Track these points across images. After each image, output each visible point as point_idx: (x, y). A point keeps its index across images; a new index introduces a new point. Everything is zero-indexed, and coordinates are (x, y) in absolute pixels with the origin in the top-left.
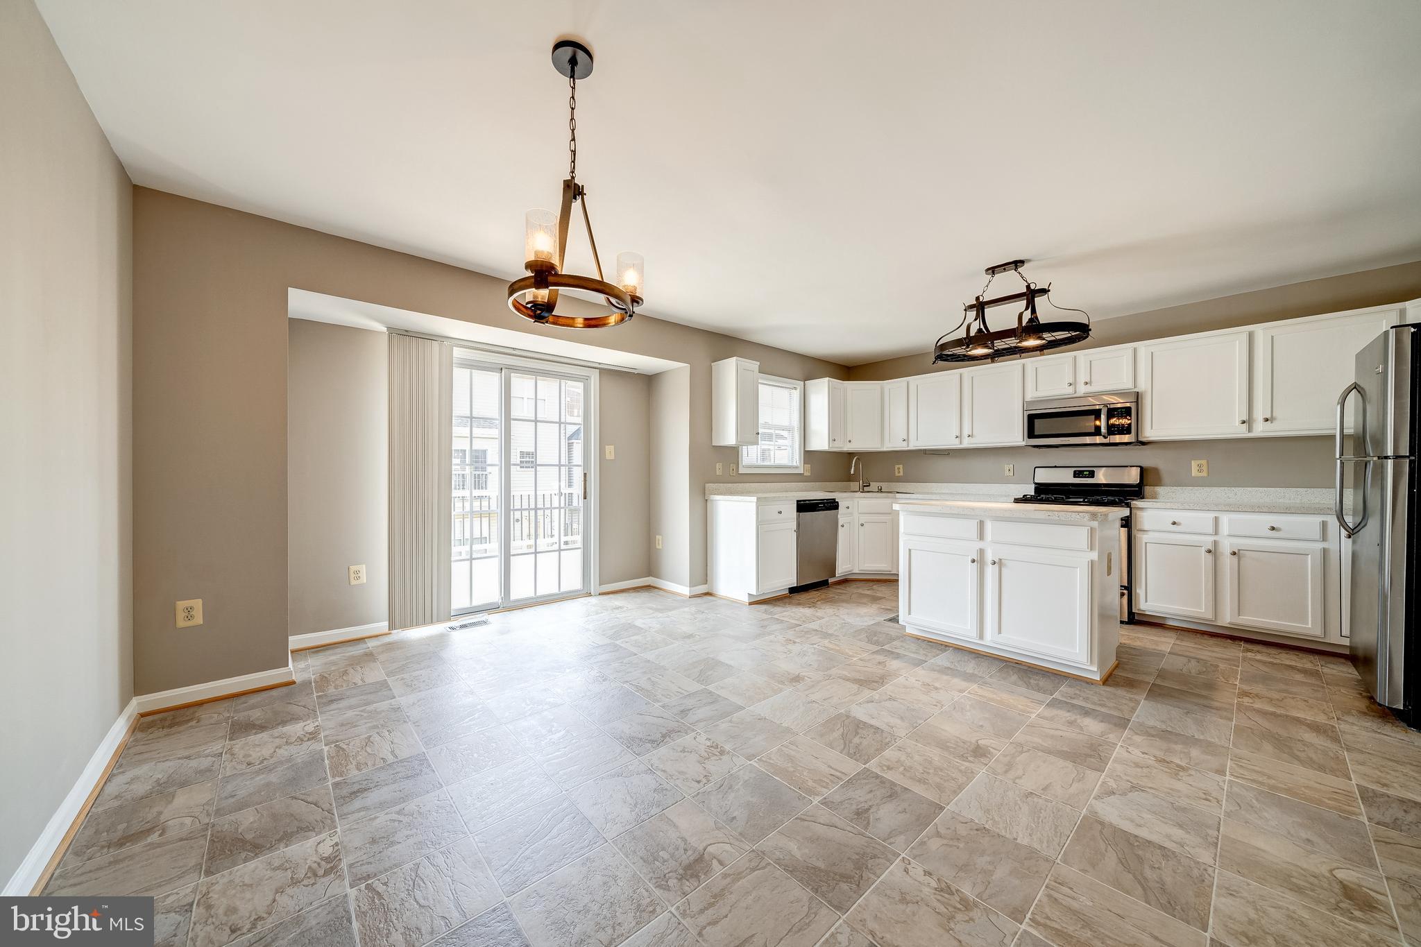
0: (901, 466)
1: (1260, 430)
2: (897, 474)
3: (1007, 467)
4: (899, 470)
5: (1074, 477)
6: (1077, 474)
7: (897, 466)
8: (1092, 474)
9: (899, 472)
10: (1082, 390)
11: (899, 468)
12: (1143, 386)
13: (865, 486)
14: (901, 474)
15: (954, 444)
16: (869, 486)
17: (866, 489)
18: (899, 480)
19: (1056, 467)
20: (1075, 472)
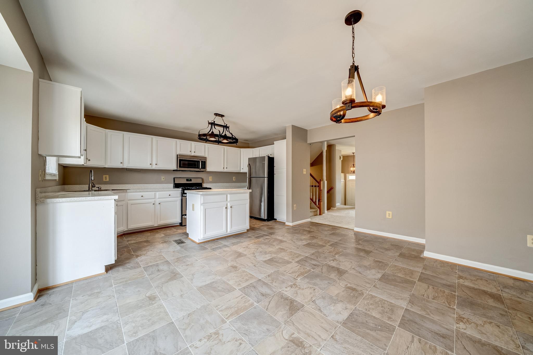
0: (108, 176)
1: (225, 170)
2: (104, 180)
3: (163, 177)
4: (106, 178)
5: (187, 181)
6: (187, 180)
7: (104, 176)
8: (191, 180)
9: (106, 179)
10: (193, 154)
11: (106, 177)
12: (206, 156)
13: (93, 187)
14: (108, 180)
15: (149, 167)
16: (94, 187)
17: (93, 189)
18: (106, 183)
19: (180, 178)
20: (186, 179)
